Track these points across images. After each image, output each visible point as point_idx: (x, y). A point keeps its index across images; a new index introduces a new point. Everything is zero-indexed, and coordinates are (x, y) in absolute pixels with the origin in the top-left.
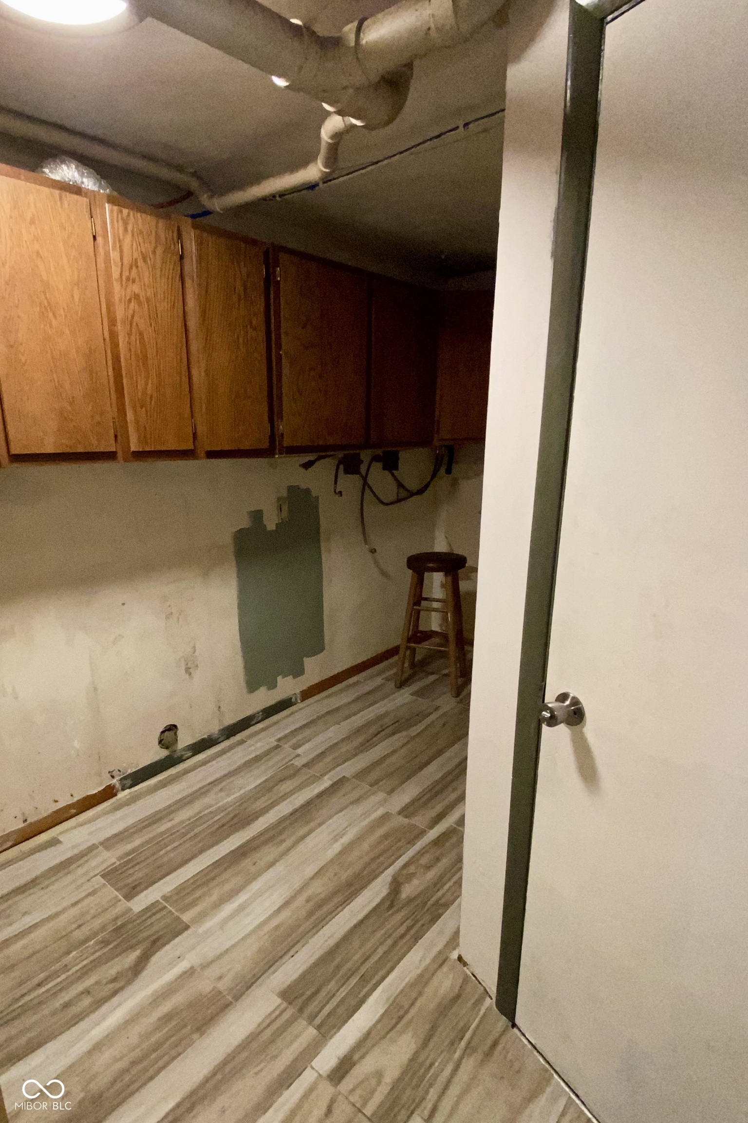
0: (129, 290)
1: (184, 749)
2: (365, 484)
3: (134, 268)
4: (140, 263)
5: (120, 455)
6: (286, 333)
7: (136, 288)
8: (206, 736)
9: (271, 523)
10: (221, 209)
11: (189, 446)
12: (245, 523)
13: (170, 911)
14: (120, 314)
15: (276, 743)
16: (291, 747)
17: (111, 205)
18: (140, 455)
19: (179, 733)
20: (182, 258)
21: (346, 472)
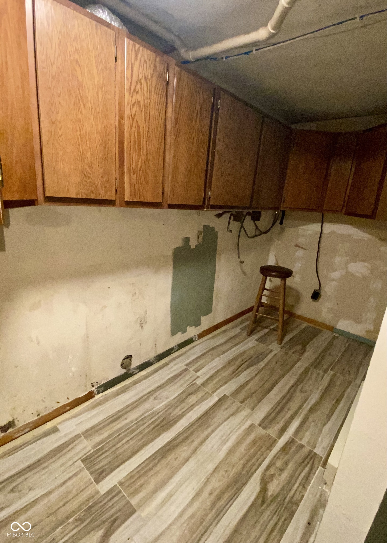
0: (134, 98)
1: (134, 369)
2: (242, 227)
3: (139, 84)
4: (143, 81)
5: (118, 202)
6: (219, 140)
7: (139, 97)
8: (147, 361)
9: (193, 244)
10: (193, 59)
11: (160, 200)
12: (179, 244)
13: (124, 496)
14: (127, 113)
15: (185, 367)
16: (194, 370)
17: (128, 40)
18: (129, 204)
19: (132, 359)
20: (168, 83)
21: (235, 220)
